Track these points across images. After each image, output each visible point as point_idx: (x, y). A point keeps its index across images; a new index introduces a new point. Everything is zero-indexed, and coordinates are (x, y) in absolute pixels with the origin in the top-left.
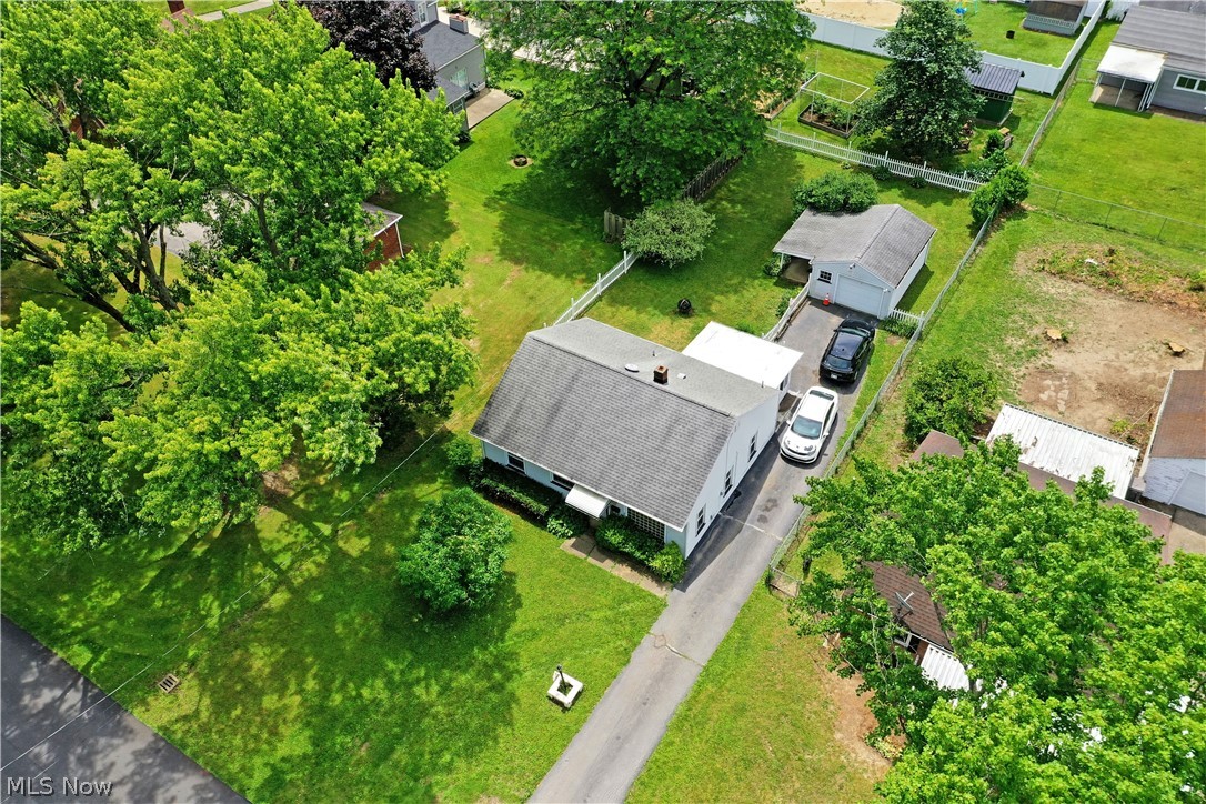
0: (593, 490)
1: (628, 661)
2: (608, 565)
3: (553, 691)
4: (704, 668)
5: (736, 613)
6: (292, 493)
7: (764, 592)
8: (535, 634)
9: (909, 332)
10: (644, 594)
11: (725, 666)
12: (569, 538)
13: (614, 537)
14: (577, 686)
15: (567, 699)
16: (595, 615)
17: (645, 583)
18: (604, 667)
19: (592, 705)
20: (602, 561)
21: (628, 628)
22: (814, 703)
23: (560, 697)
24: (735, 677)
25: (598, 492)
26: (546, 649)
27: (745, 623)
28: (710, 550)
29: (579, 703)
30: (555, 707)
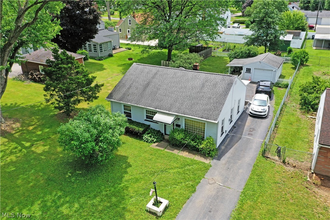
0: (167, 112)
1: (195, 191)
2: (176, 152)
3: (150, 205)
4: (242, 192)
5: (251, 168)
6: (14, 132)
7: (263, 160)
8: (137, 180)
9: (286, 86)
10: (197, 162)
11: (254, 191)
12: (154, 143)
13: (179, 136)
14: (165, 202)
15: (159, 209)
16: (171, 171)
17: (197, 158)
18: (180, 194)
19: (176, 214)
20: (173, 151)
21: (192, 176)
22: (318, 208)
23: (155, 208)
24: (262, 197)
25: (170, 113)
26: (144, 187)
27: (258, 172)
28: (228, 144)
29: (167, 213)
30: (151, 216)
